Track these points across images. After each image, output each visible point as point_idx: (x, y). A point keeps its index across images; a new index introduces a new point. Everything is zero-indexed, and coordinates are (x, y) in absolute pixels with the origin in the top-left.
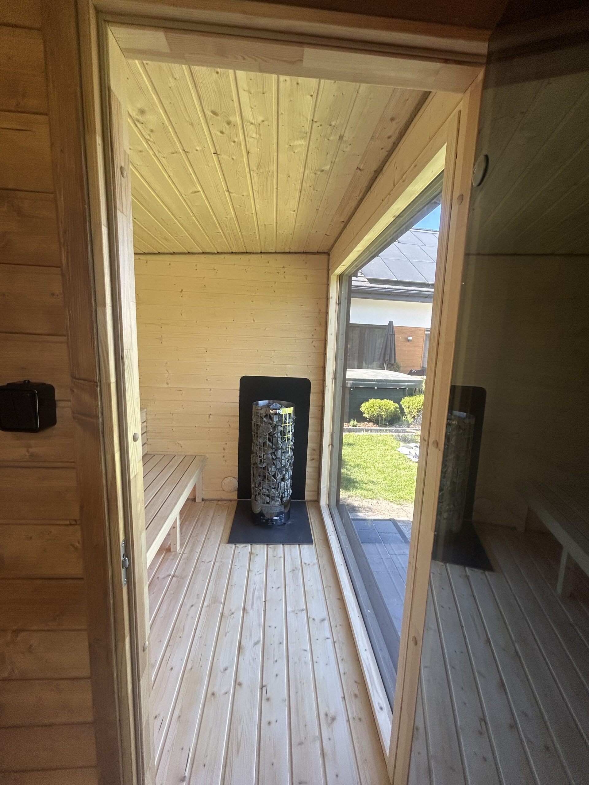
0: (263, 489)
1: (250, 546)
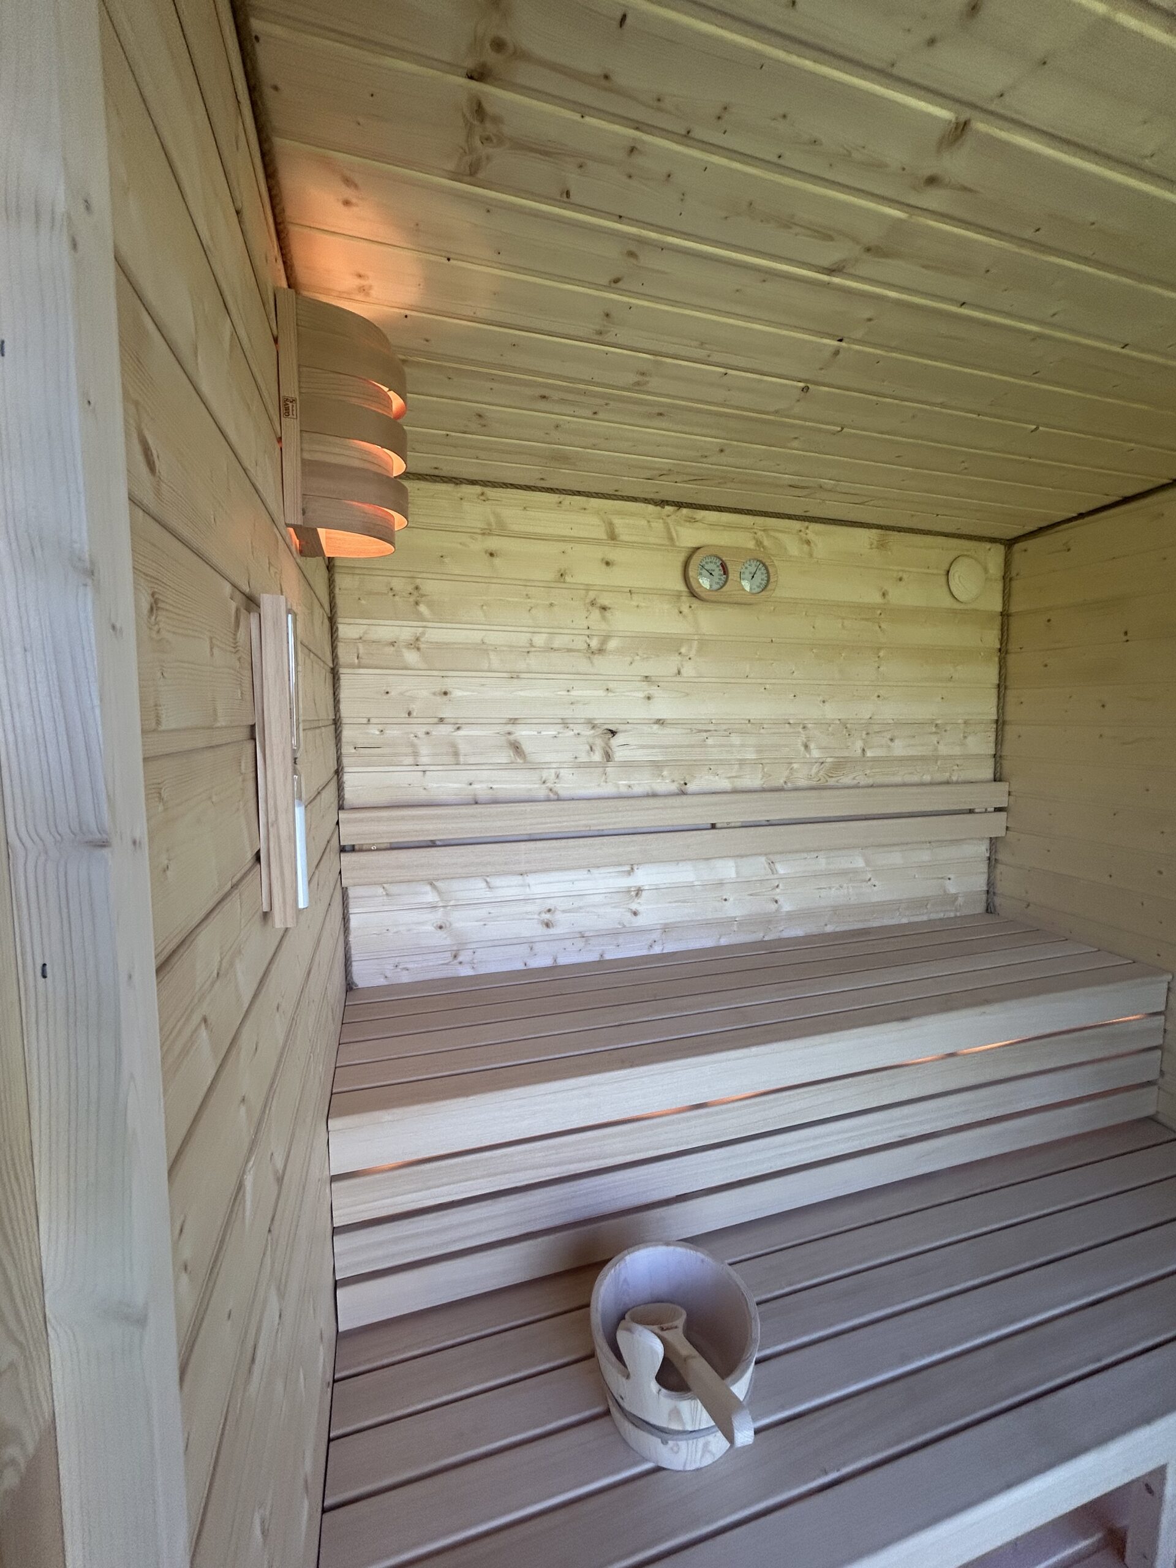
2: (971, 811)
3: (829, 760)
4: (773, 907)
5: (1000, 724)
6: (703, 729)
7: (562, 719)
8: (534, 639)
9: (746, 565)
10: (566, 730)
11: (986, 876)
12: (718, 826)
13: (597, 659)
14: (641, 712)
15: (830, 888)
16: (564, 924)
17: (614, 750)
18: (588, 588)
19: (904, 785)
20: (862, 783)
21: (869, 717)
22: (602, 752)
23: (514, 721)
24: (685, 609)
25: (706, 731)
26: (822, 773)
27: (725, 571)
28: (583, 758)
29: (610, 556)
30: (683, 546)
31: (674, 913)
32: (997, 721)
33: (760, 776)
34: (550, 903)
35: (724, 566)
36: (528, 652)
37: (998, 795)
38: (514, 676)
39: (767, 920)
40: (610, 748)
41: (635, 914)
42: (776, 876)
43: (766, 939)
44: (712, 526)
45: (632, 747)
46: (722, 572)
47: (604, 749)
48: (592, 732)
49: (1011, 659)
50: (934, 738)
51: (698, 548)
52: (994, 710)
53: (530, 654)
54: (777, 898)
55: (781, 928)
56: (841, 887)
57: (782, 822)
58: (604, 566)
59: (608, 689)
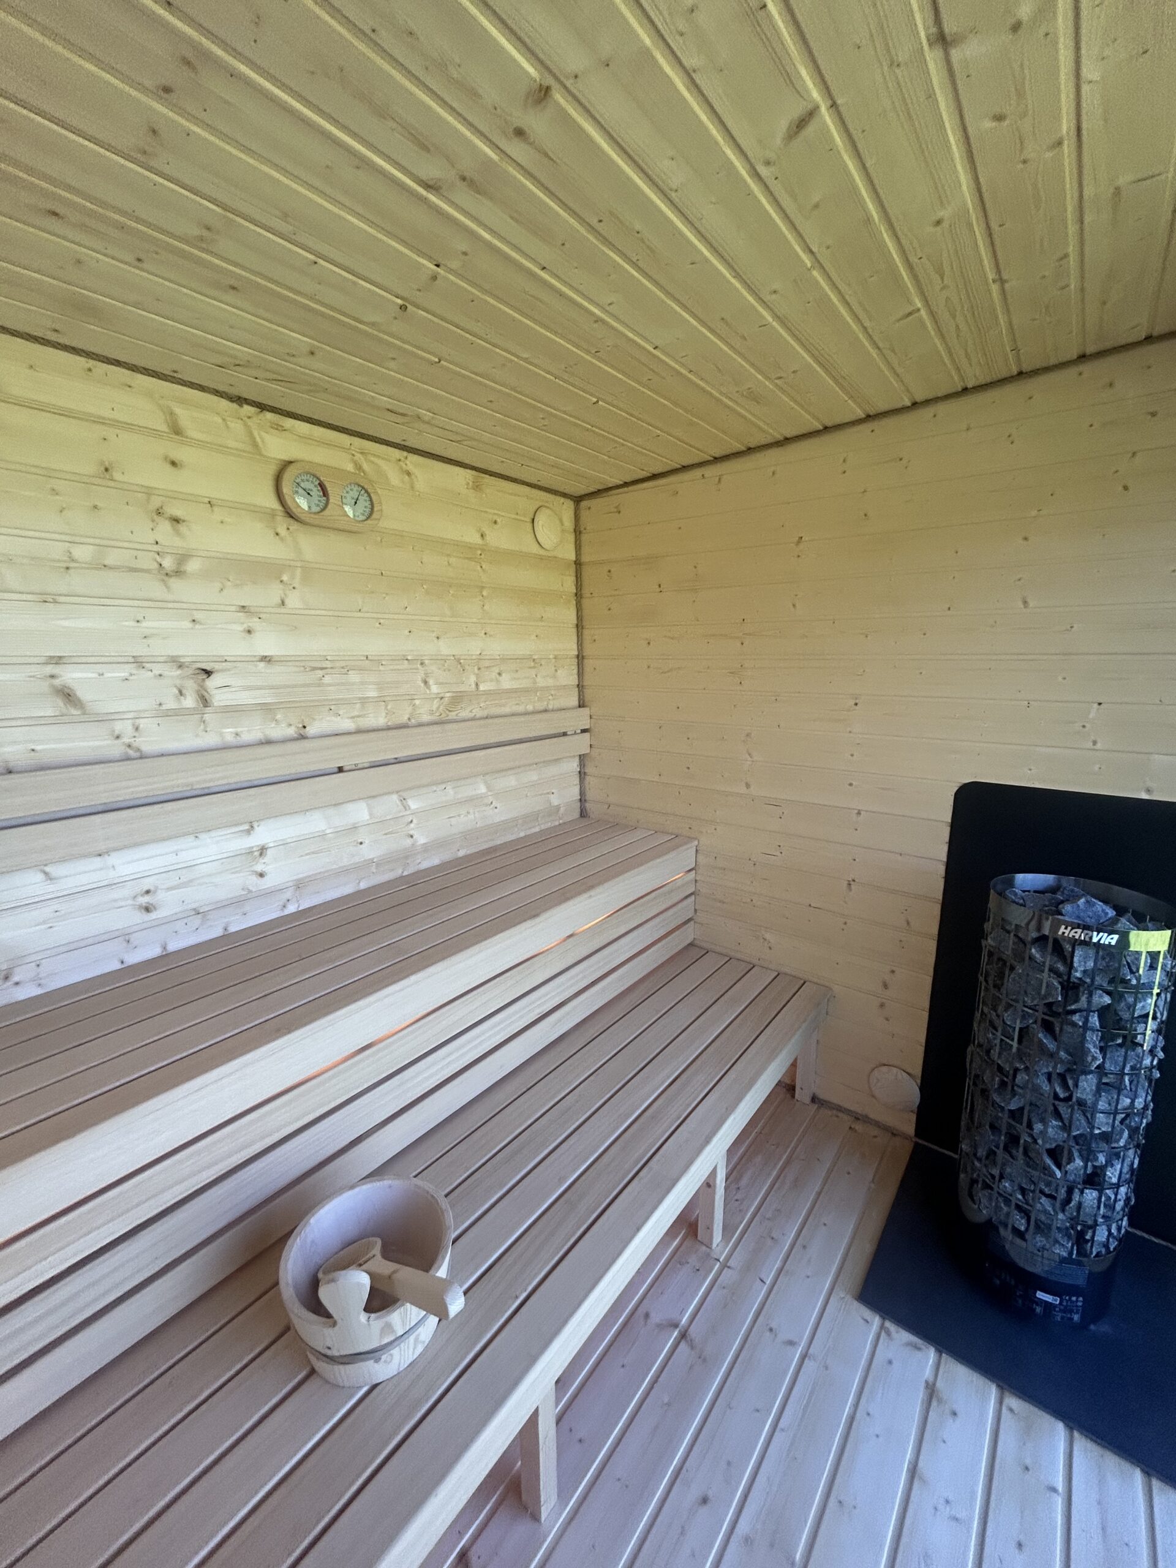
0: (1002, 1177)
1: (931, 1354)
2: (565, 734)
3: (448, 695)
4: (409, 842)
5: (580, 658)
6: (317, 666)
7: (133, 657)
8: (72, 550)
9: (348, 489)
10: (142, 671)
11: (578, 787)
12: (345, 768)
13: (174, 582)
14: (239, 648)
15: (459, 816)
16: (169, 904)
17: (211, 693)
18: (149, 492)
19: (513, 715)
20: (478, 716)
21: (478, 653)
22: (195, 695)
23: (58, 660)
24: (282, 531)
25: (322, 669)
26: (442, 708)
27: (325, 493)
28: (171, 704)
29: (176, 455)
30: (273, 456)
31: (304, 867)
32: (578, 656)
33: (384, 714)
34: (147, 884)
35: (322, 486)
36: (68, 568)
37: (582, 719)
38: (47, 599)
39: (406, 856)
40: (206, 691)
41: (261, 875)
42: (408, 812)
43: (405, 873)
44: (304, 438)
45: (234, 689)
46: (321, 494)
47: (198, 692)
48: (179, 672)
49: (586, 603)
50: (533, 672)
51: (291, 462)
52: (575, 647)
53: (71, 571)
54: (411, 832)
55: (419, 861)
56: (468, 813)
57: (409, 759)
58: (168, 467)
59: (194, 621)
